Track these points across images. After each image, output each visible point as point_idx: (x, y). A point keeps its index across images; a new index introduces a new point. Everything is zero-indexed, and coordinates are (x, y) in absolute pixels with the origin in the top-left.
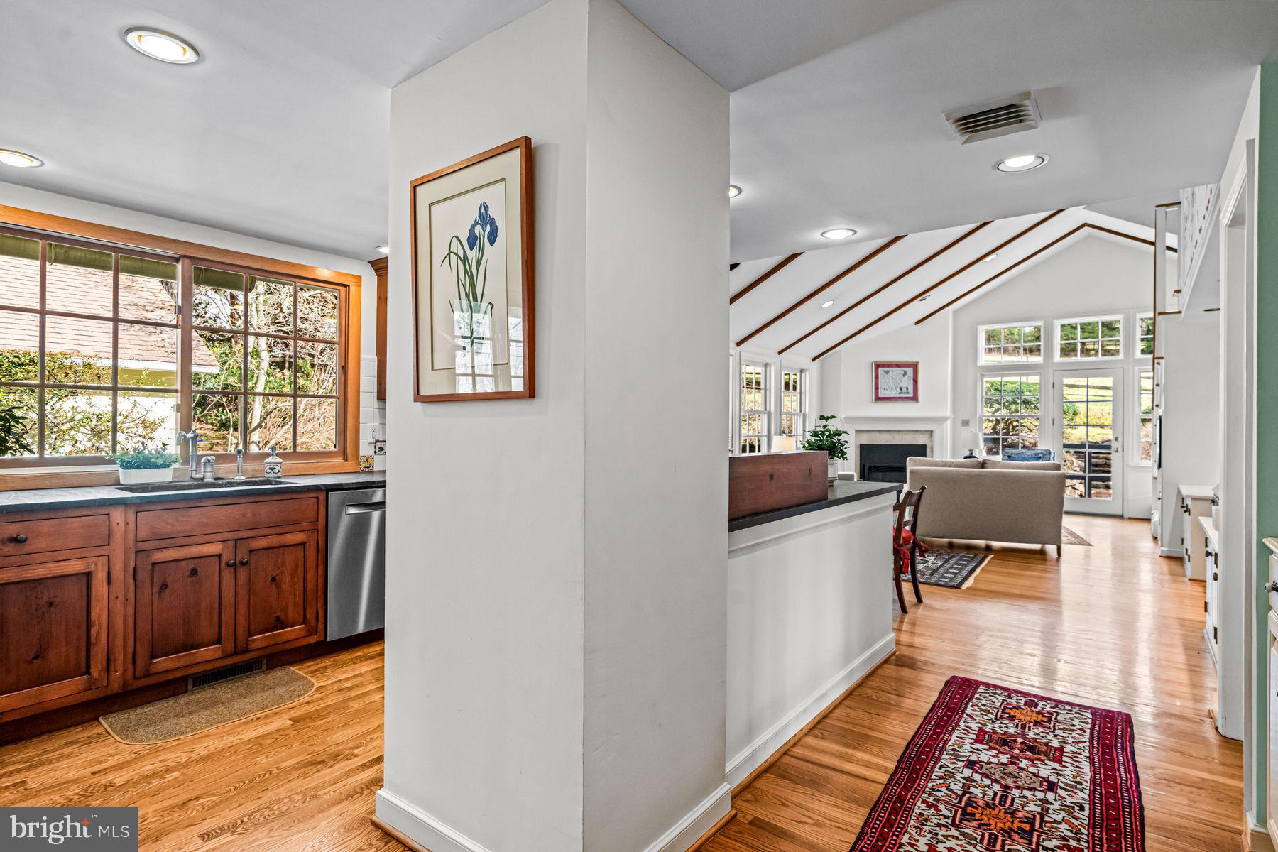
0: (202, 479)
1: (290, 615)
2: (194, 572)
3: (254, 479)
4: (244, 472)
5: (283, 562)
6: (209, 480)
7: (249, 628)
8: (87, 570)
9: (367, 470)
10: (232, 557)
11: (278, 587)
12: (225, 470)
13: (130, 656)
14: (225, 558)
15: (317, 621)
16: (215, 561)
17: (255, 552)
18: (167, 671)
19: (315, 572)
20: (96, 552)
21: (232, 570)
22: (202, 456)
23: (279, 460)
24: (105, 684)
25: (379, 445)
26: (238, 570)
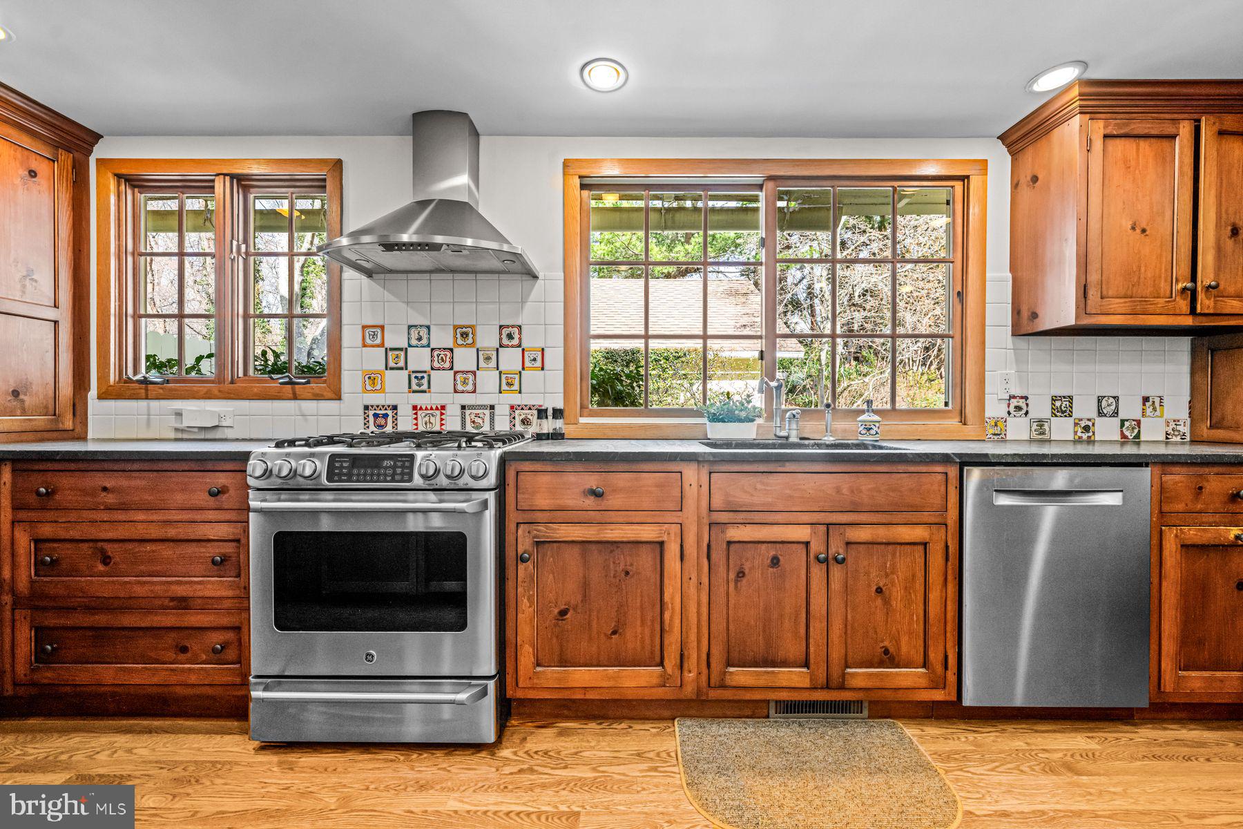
0: (787, 438)
1: (904, 649)
2: (775, 562)
3: (846, 442)
4: (833, 432)
5: (893, 566)
6: (794, 439)
7: (846, 655)
8: (660, 539)
9: (996, 437)
10: (823, 548)
11: (887, 602)
12: (812, 428)
13: (704, 657)
14: (816, 547)
15: (946, 668)
16: (801, 550)
17: (853, 546)
18: (745, 688)
19: (941, 591)
20: (669, 517)
21: (824, 566)
22: (787, 411)
23: (877, 418)
24: (679, 684)
25: (1014, 402)
26: (831, 567)
